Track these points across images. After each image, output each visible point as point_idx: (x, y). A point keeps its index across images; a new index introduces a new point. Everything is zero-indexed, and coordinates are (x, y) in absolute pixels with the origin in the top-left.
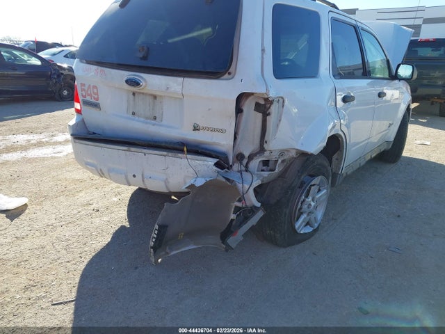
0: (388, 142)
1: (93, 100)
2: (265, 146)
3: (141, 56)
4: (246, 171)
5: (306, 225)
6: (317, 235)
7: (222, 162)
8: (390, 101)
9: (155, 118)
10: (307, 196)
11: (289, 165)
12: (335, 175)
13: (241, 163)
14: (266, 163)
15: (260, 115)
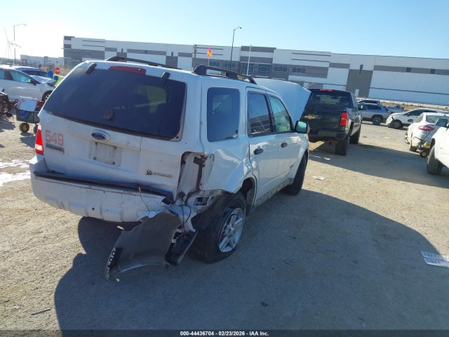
0: (290, 179)
1: (57, 145)
2: (200, 187)
3: (109, 118)
4: (186, 205)
5: (227, 246)
6: (235, 253)
7: (169, 199)
8: (296, 144)
9: (114, 163)
10: (228, 223)
11: (216, 200)
12: (249, 207)
13: (182, 200)
14: (200, 199)
15: (197, 166)
